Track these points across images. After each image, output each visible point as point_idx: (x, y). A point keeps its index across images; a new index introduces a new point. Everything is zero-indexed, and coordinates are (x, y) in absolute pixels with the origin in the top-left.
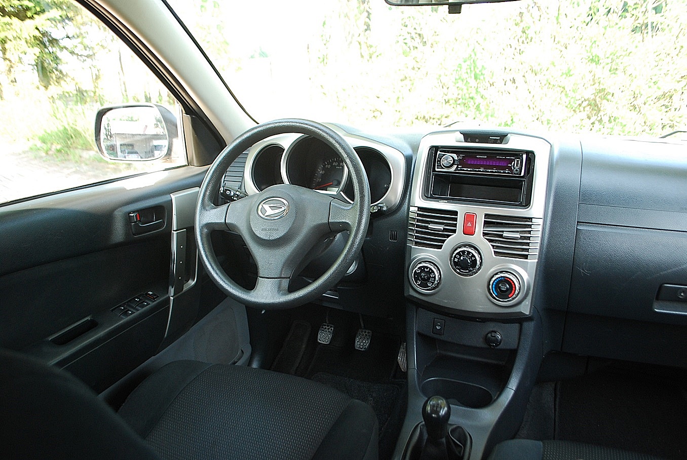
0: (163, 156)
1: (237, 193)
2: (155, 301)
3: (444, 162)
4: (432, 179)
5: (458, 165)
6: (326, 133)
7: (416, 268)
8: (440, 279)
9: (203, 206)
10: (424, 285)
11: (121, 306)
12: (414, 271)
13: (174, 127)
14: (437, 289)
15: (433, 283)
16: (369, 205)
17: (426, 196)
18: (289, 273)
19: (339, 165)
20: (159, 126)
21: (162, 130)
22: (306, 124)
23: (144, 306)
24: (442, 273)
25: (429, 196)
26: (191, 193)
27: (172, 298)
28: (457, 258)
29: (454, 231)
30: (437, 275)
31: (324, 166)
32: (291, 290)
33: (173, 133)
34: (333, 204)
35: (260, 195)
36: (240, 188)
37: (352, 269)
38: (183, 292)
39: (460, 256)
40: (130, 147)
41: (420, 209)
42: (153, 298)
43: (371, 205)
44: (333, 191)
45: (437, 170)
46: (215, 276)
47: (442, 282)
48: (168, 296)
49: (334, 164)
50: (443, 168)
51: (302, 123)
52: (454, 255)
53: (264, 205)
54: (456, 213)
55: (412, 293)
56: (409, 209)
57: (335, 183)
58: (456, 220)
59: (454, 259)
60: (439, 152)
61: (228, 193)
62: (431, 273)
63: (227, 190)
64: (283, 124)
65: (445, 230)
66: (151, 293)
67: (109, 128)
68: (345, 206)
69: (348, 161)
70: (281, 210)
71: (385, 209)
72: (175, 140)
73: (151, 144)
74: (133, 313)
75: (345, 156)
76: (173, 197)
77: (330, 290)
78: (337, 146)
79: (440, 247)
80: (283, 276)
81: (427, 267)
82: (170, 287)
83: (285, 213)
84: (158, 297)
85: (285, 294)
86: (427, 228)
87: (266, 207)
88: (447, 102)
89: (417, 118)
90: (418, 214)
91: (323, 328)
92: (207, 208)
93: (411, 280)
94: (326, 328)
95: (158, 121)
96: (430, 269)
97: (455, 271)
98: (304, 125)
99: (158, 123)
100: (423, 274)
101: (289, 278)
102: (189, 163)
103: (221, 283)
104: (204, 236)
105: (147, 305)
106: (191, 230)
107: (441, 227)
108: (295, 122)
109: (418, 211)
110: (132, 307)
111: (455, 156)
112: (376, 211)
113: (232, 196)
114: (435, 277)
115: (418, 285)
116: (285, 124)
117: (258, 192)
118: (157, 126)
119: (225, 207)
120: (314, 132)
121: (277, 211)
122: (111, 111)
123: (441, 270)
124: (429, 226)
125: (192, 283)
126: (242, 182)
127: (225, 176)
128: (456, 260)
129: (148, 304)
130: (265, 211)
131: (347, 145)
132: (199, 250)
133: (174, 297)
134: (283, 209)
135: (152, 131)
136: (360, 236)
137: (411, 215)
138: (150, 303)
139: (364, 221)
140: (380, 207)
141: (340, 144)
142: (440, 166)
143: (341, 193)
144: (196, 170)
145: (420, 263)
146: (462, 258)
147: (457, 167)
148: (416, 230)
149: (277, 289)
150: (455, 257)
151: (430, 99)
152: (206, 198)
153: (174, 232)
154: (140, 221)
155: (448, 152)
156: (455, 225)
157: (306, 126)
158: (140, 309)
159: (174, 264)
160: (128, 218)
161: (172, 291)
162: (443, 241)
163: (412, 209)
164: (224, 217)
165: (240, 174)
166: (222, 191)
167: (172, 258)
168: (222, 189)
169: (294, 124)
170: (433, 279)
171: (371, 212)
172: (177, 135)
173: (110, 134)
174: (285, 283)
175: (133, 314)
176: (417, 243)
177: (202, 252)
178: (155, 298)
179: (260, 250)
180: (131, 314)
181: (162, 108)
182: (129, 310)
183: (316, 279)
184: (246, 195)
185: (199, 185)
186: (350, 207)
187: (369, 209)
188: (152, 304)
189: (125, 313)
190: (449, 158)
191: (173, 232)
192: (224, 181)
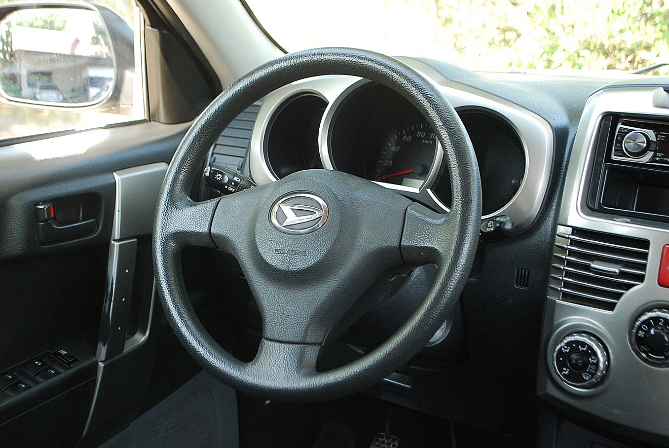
0: (105, 101)
1: (235, 179)
2: (71, 368)
3: (627, 144)
4: (604, 174)
5: (656, 152)
6: (406, 78)
7: (563, 344)
8: (608, 368)
9: (172, 201)
10: (575, 378)
11: (7, 373)
12: (558, 347)
13: (129, 49)
14: (600, 388)
15: (593, 375)
16: (478, 218)
17: (589, 208)
18: (319, 335)
19: (427, 137)
20: (102, 41)
21: (104, 49)
22: (371, 60)
23: (48, 376)
24: (611, 356)
25: (596, 207)
26: (151, 174)
27: (101, 365)
28: (643, 330)
29: (641, 278)
30: (601, 359)
31: (400, 137)
32: (322, 367)
33: (124, 59)
34: (412, 212)
35: (278, 186)
36: (241, 168)
37: (439, 335)
38: (122, 355)
39: (650, 327)
40: (46, 78)
41: (576, 231)
42: (66, 363)
43: (483, 218)
44: (413, 187)
45: (614, 158)
46: (184, 330)
47: (612, 373)
48: (94, 359)
49: (419, 134)
50: (625, 156)
51: (362, 58)
52: (638, 323)
53: (282, 206)
54: (645, 243)
55: (552, 390)
56: (554, 229)
57: (419, 170)
58: (645, 256)
59: (637, 332)
60: (620, 126)
61: (218, 177)
62: (589, 356)
63: (216, 172)
64: (328, 57)
65: (622, 274)
66: (64, 352)
67: (9, 39)
68: (433, 218)
69: (444, 134)
70: (313, 217)
71: (508, 226)
72: (128, 73)
73: (84, 75)
74: (28, 387)
75: (439, 123)
76: (118, 178)
77: (397, 372)
78: (426, 103)
79: (611, 307)
80: (308, 340)
81: (583, 344)
82: (100, 345)
83: (320, 224)
84: (77, 360)
85: (309, 375)
86: (587, 268)
87: (287, 209)
88: (649, 18)
89: (588, 48)
90: (572, 240)
91: (378, 441)
92: (179, 204)
93: (551, 366)
94: (383, 442)
95: (99, 31)
96: (590, 348)
97: (638, 355)
98: (366, 62)
99: (100, 37)
100: (574, 356)
101: (320, 344)
102: (152, 117)
103: (194, 344)
104: (169, 255)
105: (54, 375)
106: (145, 240)
107: (616, 270)
108: (350, 56)
109: (573, 234)
110: (29, 377)
111: (651, 134)
112: (492, 229)
113: (225, 184)
114: (597, 364)
115: (564, 375)
116: (331, 58)
117: (274, 180)
118: (96, 41)
119: (210, 205)
120: (384, 76)
121: (305, 218)
122: (15, 13)
123: (610, 351)
124: (592, 265)
125: (141, 338)
126: (245, 158)
127: (216, 144)
128: (641, 334)
129: (57, 373)
130: (282, 217)
131: (445, 104)
132: (158, 280)
133: (107, 362)
134: (318, 215)
135: (87, 50)
136: (457, 275)
137: (559, 241)
138: (61, 371)
139: (466, 248)
140: (501, 223)
141: (430, 101)
142: (619, 152)
143: (429, 190)
144: (163, 129)
145: (570, 335)
146: (652, 332)
147: (655, 156)
148: (567, 272)
149: (295, 364)
150: (640, 328)
151: (616, 11)
152: (178, 186)
153: (116, 244)
154: (55, 219)
155: (638, 125)
156: (643, 267)
157: (371, 64)
158: (41, 380)
159: (111, 301)
160: (32, 212)
161: (102, 351)
162: (618, 296)
163: (561, 229)
164: (208, 223)
165: (243, 143)
166: (207, 174)
167: (107, 290)
168: (207, 171)
169: (348, 59)
170: (594, 367)
171: (481, 232)
172: (131, 64)
173: (10, 50)
174: (312, 354)
175: (29, 390)
176: (566, 296)
177: (164, 285)
178: (71, 363)
179: (271, 288)
180: (25, 389)
181: (108, 12)
182: (21, 382)
183: (370, 349)
184: (251, 183)
185: (166, 158)
186: (442, 220)
187: (477, 226)
188: (64, 373)
189: (14, 387)
190: (639, 137)
191: (112, 242)
192: (213, 154)
